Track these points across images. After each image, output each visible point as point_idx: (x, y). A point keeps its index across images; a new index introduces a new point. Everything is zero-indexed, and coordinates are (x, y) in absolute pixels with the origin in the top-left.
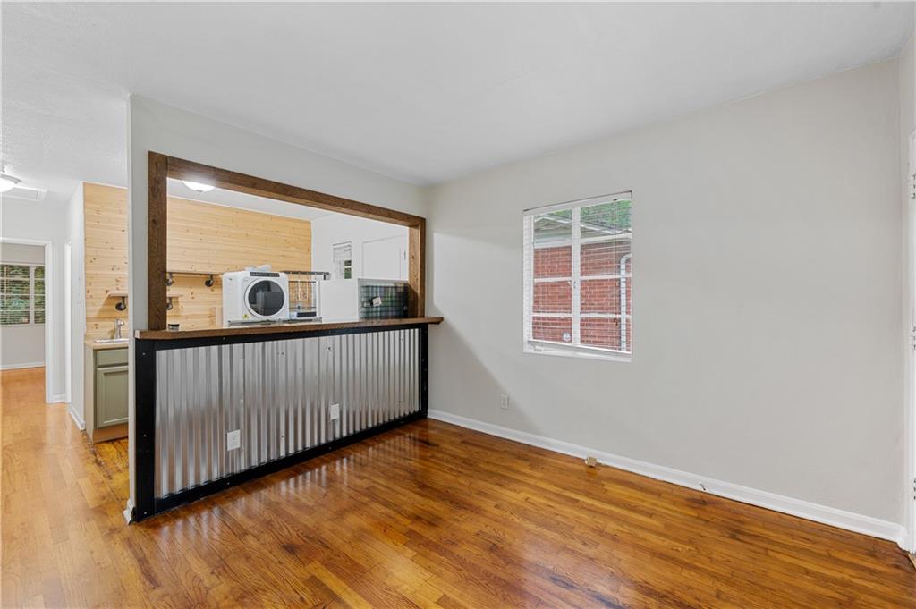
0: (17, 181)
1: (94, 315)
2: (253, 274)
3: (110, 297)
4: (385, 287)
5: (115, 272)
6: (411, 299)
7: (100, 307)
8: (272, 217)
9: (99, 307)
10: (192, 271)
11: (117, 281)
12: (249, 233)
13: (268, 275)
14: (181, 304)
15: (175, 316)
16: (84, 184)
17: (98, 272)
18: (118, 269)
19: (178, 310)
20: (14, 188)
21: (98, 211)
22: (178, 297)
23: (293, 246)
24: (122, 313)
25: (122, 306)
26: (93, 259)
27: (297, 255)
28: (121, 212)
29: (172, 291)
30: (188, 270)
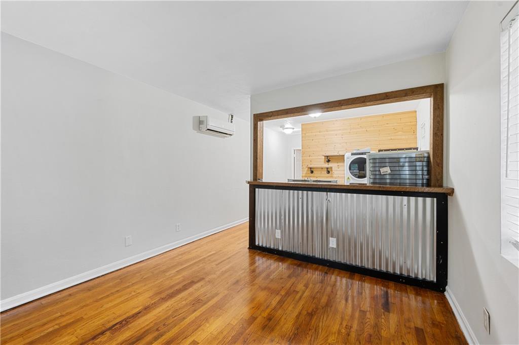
0: (293, 129)
1: (304, 175)
2: (353, 154)
3: (309, 168)
5: (311, 158)
8: (383, 116)
9: (305, 172)
10: (338, 155)
11: (311, 161)
12: (368, 129)
13: (362, 154)
14: (333, 171)
15: (331, 177)
16: (302, 124)
17: (305, 158)
18: (311, 156)
19: (332, 174)
21: (305, 134)
22: (331, 168)
23: (400, 131)
24: (312, 175)
25: (312, 172)
26: (303, 153)
27: (403, 137)
28: (312, 133)
29: (330, 165)
30: (336, 154)
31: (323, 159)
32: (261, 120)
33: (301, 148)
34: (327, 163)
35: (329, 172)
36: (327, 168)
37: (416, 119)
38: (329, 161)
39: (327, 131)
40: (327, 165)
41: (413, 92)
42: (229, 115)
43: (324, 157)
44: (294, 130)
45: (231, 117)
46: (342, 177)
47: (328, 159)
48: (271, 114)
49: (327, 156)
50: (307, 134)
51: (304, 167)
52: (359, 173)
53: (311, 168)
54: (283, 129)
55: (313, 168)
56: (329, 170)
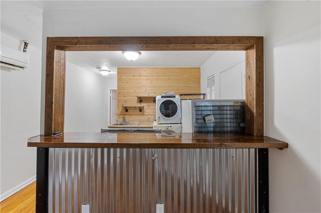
0: (110, 71)
1: (119, 113)
2: (163, 97)
3: (124, 107)
4: (219, 106)
5: (125, 98)
6: (248, 117)
7: (121, 110)
10: (149, 96)
11: (126, 101)
12: (170, 78)
14: (145, 110)
15: (143, 114)
16: (118, 68)
17: (121, 98)
18: (126, 97)
19: (143, 112)
20: (109, 74)
21: (121, 77)
22: (143, 107)
23: (190, 81)
24: (127, 113)
25: (127, 111)
26: (119, 94)
27: (192, 85)
28: (127, 76)
29: (142, 105)
30: (146, 95)
31: (137, 99)
32: (62, 48)
33: (116, 89)
34: (139, 103)
35: (141, 111)
36: (140, 108)
37: (200, 74)
38: (141, 101)
39: (140, 76)
40: (139, 105)
41: (239, 41)
42: (21, 42)
43: (137, 98)
44: (111, 73)
45: (23, 44)
46: (152, 115)
47: (141, 100)
48: (76, 40)
49: (140, 98)
50: (122, 77)
51: (120, 106)
52: (166, 112)
53: (126, 107)
54: (100, 71)
55: (128, 107)
56: (141, 109)
